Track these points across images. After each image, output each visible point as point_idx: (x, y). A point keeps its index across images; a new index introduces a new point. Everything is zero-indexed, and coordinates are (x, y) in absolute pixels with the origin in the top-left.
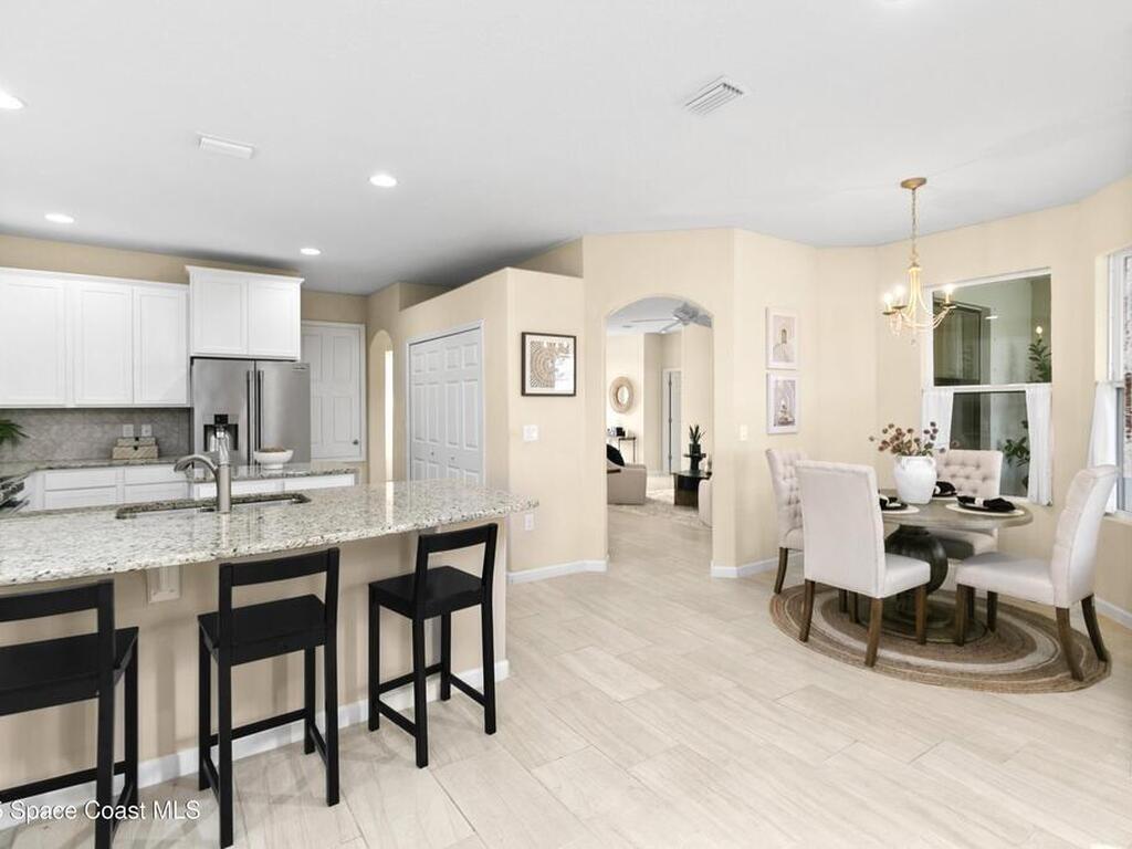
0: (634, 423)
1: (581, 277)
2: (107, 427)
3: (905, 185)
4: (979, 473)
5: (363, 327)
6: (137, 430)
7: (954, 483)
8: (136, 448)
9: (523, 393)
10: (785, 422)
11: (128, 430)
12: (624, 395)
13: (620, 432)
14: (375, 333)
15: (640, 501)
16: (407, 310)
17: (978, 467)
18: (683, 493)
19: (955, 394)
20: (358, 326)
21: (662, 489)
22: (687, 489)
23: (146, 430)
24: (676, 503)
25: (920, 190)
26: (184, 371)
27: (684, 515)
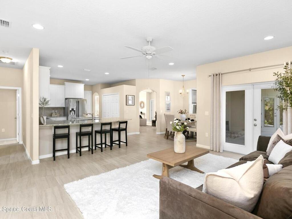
0: (144, 111)
1: (135, 86)
2: (50, 111)
3: (182, 76)
4: (194, 117)
5: (91, 91)
6: (55, 111)
7: (190, 118)
8: (56, 114)
9: (126, 105)
10: (168, 110)
11: (53, 111)
12: (142, 105)
13: (141, 113)
14: (94, 93)
15: (145, 125)
16: (102, 89)
17: (194, 116)
18: (154, 124)
19: (194, 105)
20: (90, 91)
21: (149, 123)
22: (154, 122)
23: (56, 111)
24: (152, 126)
25: (184, 76)
26: (64, 101)
27: (153, 127)
